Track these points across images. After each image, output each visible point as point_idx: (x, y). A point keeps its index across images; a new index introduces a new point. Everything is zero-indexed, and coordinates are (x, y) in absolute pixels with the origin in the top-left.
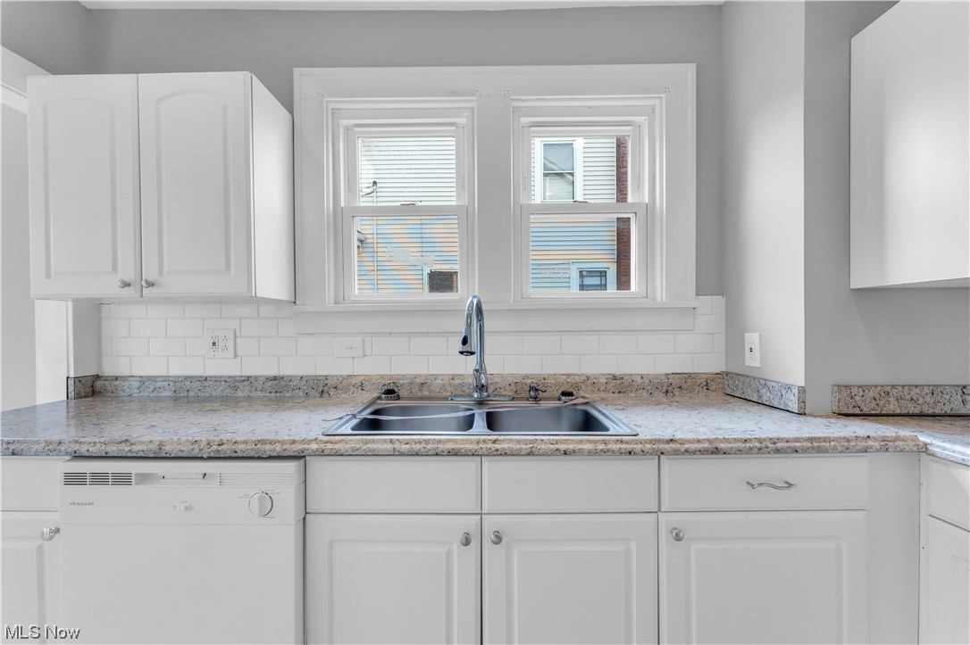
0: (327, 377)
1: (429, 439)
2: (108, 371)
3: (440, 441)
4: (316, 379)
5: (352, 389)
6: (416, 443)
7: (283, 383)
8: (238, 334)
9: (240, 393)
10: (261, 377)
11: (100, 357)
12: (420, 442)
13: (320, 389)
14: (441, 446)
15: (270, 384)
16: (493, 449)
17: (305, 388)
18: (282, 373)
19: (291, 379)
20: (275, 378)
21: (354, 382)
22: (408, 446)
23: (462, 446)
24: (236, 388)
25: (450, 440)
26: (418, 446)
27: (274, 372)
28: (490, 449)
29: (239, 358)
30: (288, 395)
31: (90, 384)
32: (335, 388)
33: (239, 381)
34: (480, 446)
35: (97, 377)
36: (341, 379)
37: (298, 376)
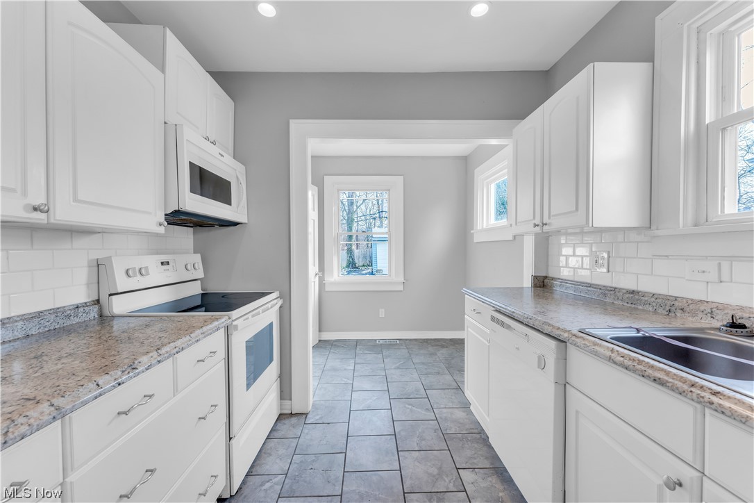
0: (676, 298)
1: (643, 361)
2: (551, 275)
3: (652, 367)
4: (666, 298)
5: (700, 315)
6: (630, 359)
7: (637, 297)
8: (611, 255)
9: (608, 300)
10: (623, 289)
11: (547, 266)
12: (634, 360)
13: (668, 308)
14: (650, 371)
15: (627, 295)
16: (706, 400)
17: (654, 304)
18: (640, 289)
19: (644, 294)
20: (633, 292)
21: (702, 308)
22: (622, 359)
23: (671, 380)
24: (605, 295)
25: (662, 370)
26: (630, 363)
27: (633, 287)
28: (703, 397)
29: (610, 273)
30: (640, 307)
31: (542, 280)
32: (682, 309)
33: (609, 291)
34: (693, 389)
35: (546, 277)
36: (690, 302)
37: (651, 293)
